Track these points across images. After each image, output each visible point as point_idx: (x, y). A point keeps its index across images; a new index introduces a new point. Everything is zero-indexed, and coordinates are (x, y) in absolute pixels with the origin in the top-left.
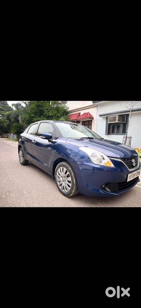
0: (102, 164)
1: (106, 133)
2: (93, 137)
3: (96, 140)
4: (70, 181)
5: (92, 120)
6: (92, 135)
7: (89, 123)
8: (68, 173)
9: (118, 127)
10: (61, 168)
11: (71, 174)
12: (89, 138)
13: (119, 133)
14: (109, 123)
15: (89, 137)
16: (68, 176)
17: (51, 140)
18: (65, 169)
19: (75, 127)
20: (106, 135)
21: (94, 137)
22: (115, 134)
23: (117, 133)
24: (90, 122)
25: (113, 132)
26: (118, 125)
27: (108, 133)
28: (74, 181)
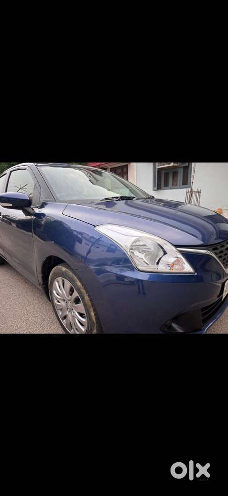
0: (162, 268)
1: (155, 187)
2: (132, 195)
3: (139, 202)
4: (84, 314)
5: (127, 165)
6: (130, 190)
7: (122, 170)
8: (76, 294)
9: (175, 174)
10: (60, 279)
11: (83, 298)
12: (122, 198)
13: (176, 185)
14: (158, 167)
15: (124, 195)
16: (77, 301)
17: (29, 210)
18: (68, 284)
19: (97, 181)
20: (154, 191)
21: (134, 194)
22: (171, 189)
23: (173, 185)
24: (125, 170)
25: (166, 185)
26: (175, 170)
27: (158, 186)
28: (92, 314)
